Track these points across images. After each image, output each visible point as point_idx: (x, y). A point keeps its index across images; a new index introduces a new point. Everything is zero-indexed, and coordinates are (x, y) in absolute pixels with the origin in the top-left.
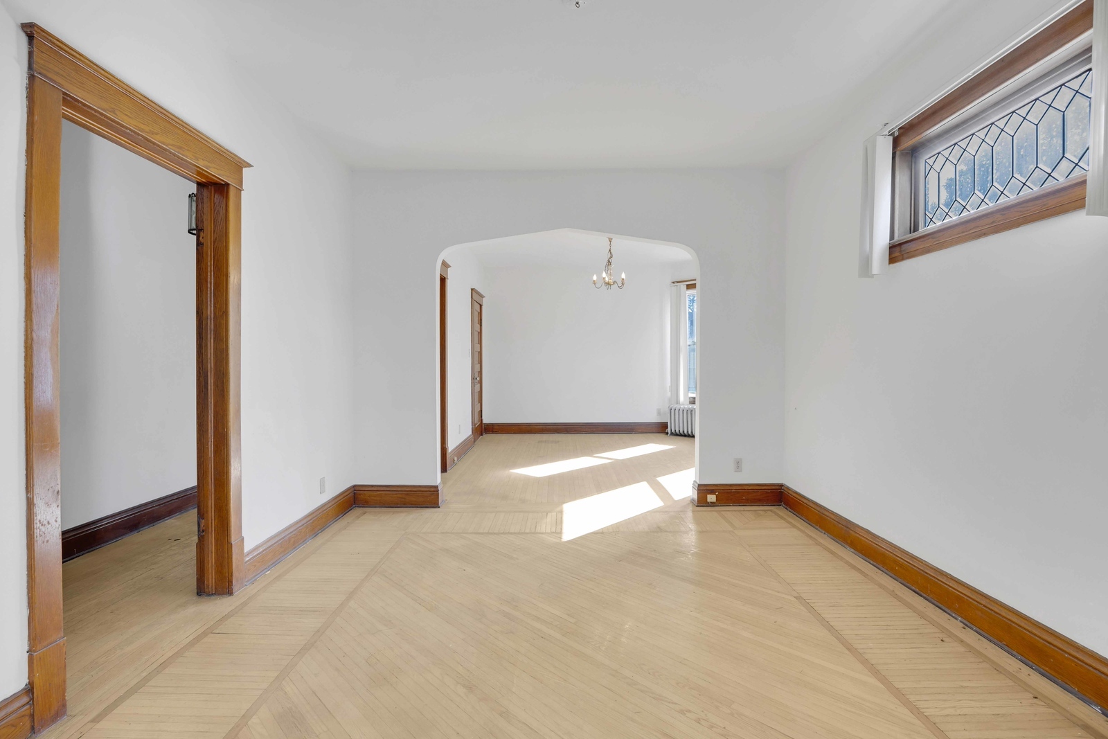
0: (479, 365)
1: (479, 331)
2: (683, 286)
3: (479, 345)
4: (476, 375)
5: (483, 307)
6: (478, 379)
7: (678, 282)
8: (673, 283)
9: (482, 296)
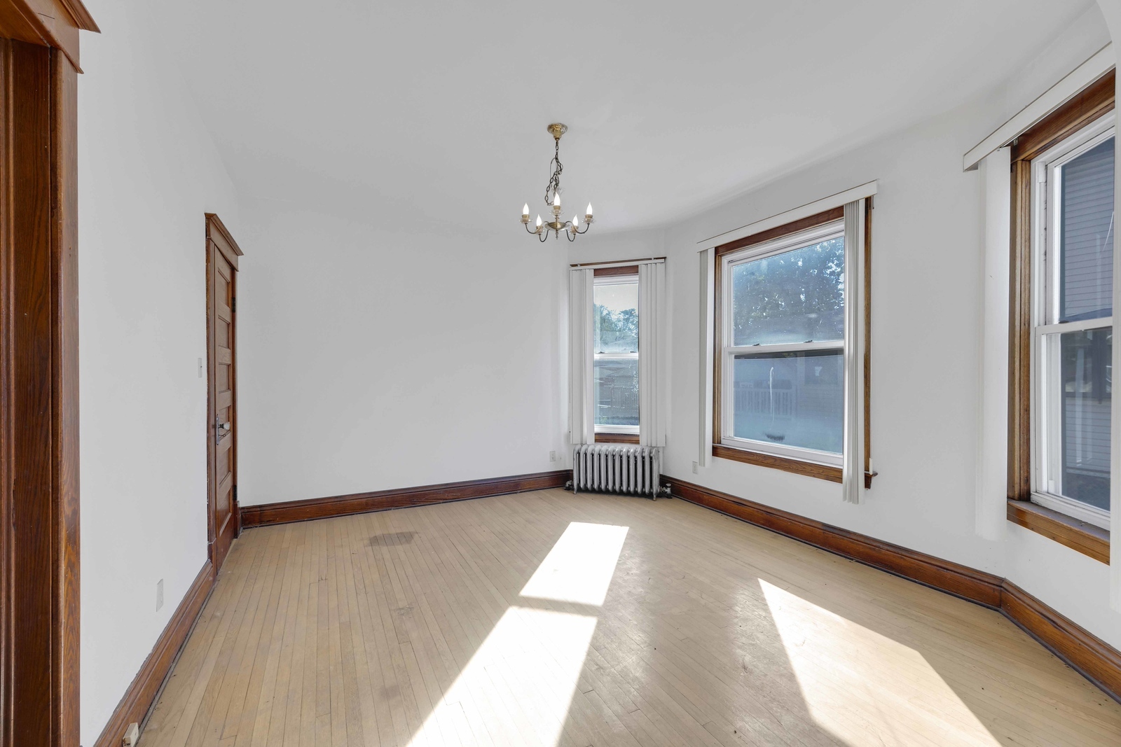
0: (229, 393)
1: (229, 319)
2: (589, 272)
3: (229, 351)
4: (222, 417)
5: (239, 275)
6: (227, 426)
7: (581, 265)
8: (573, 266)
9: (237, 252)
